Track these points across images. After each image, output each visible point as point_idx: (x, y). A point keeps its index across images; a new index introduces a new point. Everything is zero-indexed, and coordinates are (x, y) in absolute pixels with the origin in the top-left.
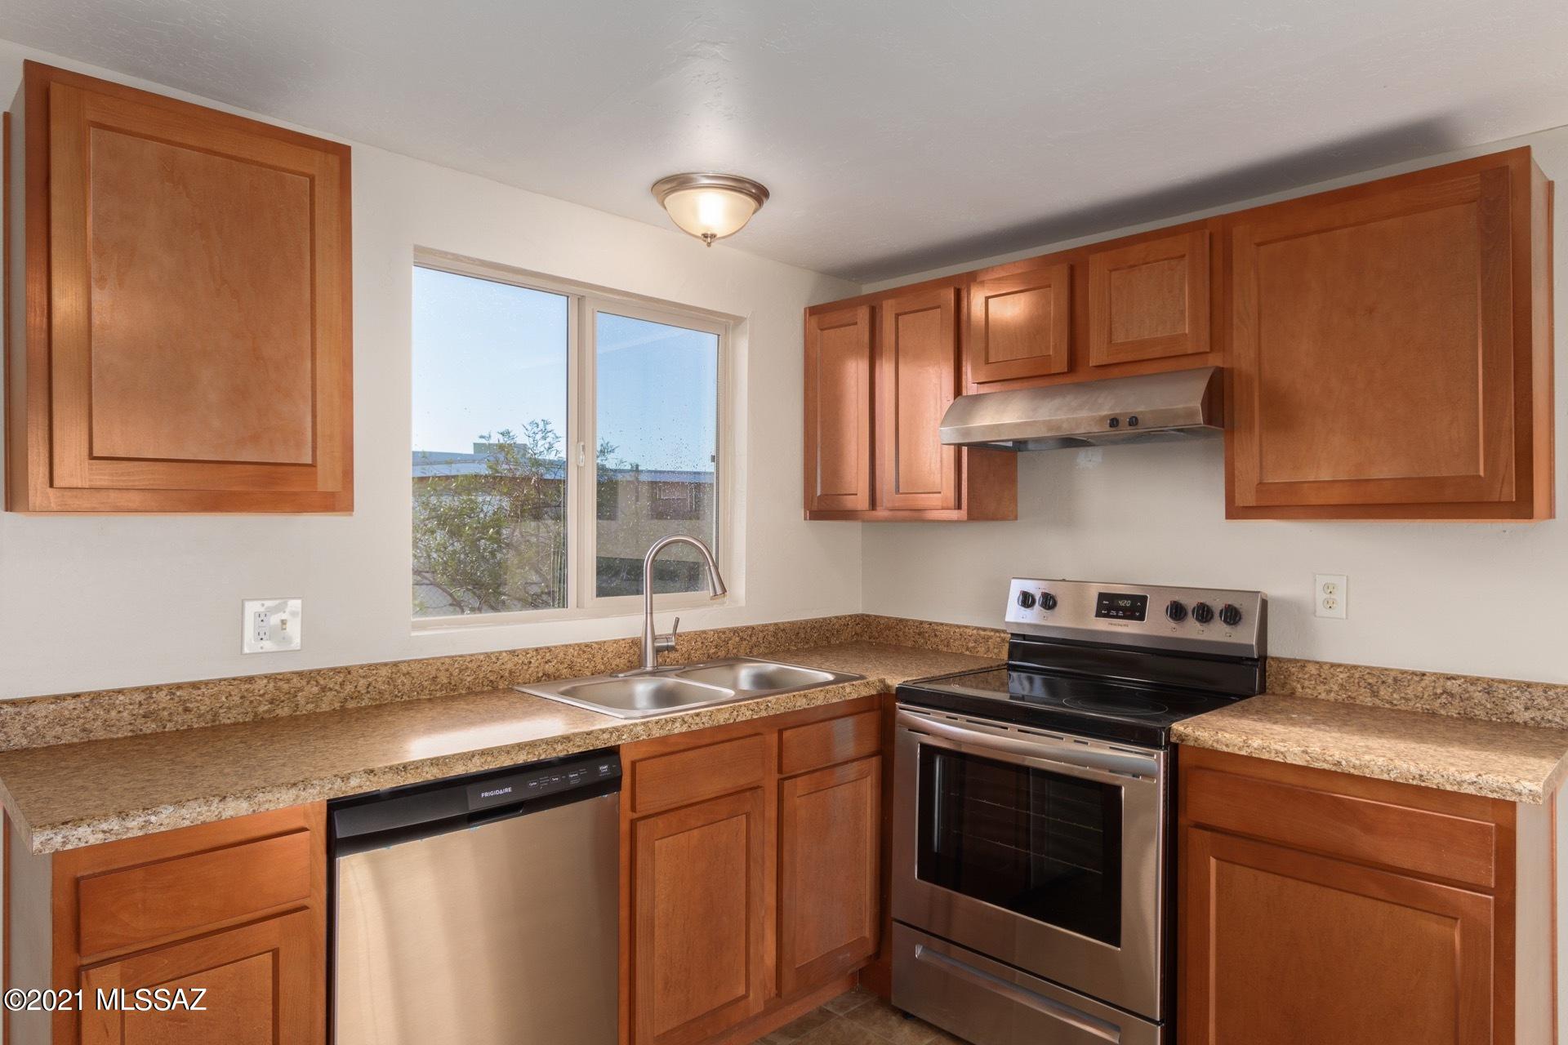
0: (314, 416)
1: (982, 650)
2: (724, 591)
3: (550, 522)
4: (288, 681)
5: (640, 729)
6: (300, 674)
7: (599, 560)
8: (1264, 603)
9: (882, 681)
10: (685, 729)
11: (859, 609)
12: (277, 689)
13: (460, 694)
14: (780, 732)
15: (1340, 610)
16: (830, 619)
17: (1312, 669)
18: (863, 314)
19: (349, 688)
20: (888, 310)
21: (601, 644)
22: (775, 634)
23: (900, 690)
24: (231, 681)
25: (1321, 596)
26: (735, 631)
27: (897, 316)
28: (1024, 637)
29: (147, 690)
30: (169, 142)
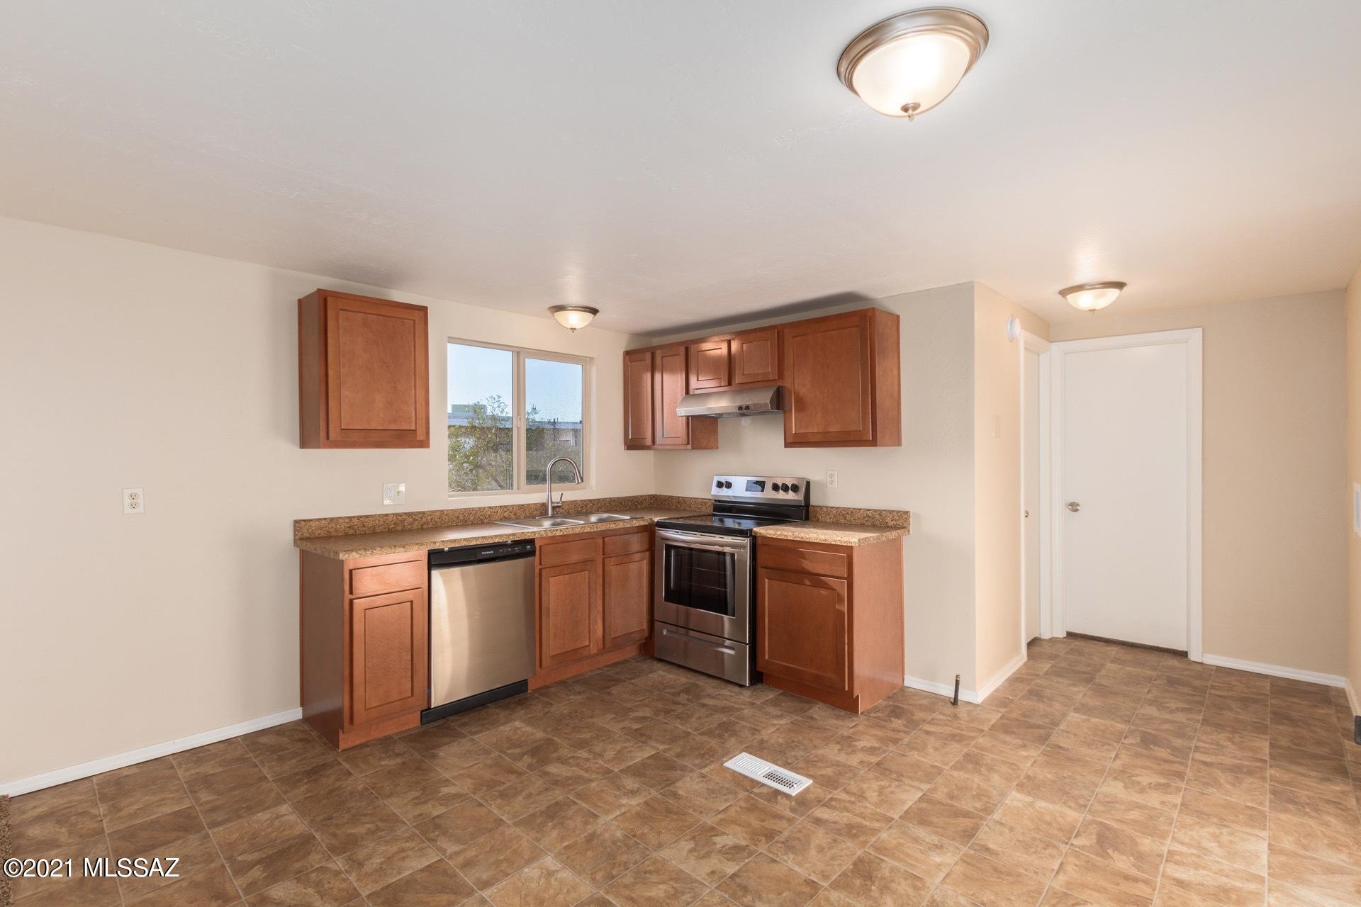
0: (416, 411)
1: (704, 508)
2: (582, 481)
3: (503, 453)
4: (401, 516)
5: (543, 532)
6: (405, 513)
7: (528, 471)
8: (808, 484)
9: (651, 519)
10: (561, 534)
11: (653, 492)
12: (397, 519)
13: (468, 524)
14: (603, 538)
15: (835, 484)
16: (637, 496)
17: (825, 509)
18: (648, 356)
19: (424, 520)
20: (658, 354)
21: (528, 505)
22: (610, 503)
23: (658, 522)
24: (380, 515)
25: (829, 479)
26: (590, 501)
27: (662, 357)
28: (719, 501)
29: (350, 518)
30: (365, 313)
